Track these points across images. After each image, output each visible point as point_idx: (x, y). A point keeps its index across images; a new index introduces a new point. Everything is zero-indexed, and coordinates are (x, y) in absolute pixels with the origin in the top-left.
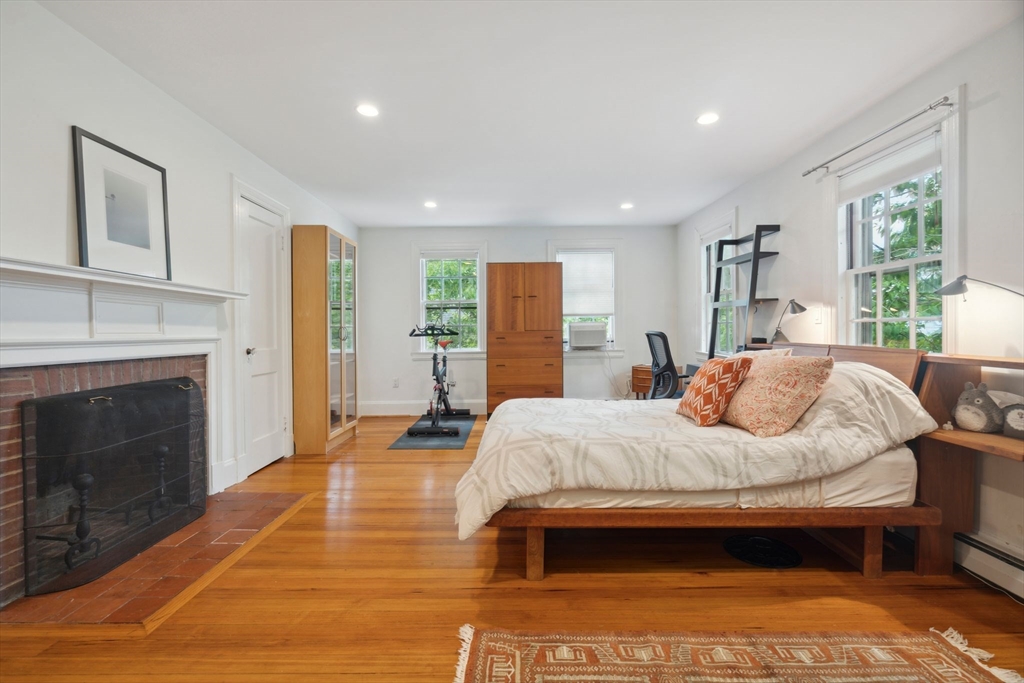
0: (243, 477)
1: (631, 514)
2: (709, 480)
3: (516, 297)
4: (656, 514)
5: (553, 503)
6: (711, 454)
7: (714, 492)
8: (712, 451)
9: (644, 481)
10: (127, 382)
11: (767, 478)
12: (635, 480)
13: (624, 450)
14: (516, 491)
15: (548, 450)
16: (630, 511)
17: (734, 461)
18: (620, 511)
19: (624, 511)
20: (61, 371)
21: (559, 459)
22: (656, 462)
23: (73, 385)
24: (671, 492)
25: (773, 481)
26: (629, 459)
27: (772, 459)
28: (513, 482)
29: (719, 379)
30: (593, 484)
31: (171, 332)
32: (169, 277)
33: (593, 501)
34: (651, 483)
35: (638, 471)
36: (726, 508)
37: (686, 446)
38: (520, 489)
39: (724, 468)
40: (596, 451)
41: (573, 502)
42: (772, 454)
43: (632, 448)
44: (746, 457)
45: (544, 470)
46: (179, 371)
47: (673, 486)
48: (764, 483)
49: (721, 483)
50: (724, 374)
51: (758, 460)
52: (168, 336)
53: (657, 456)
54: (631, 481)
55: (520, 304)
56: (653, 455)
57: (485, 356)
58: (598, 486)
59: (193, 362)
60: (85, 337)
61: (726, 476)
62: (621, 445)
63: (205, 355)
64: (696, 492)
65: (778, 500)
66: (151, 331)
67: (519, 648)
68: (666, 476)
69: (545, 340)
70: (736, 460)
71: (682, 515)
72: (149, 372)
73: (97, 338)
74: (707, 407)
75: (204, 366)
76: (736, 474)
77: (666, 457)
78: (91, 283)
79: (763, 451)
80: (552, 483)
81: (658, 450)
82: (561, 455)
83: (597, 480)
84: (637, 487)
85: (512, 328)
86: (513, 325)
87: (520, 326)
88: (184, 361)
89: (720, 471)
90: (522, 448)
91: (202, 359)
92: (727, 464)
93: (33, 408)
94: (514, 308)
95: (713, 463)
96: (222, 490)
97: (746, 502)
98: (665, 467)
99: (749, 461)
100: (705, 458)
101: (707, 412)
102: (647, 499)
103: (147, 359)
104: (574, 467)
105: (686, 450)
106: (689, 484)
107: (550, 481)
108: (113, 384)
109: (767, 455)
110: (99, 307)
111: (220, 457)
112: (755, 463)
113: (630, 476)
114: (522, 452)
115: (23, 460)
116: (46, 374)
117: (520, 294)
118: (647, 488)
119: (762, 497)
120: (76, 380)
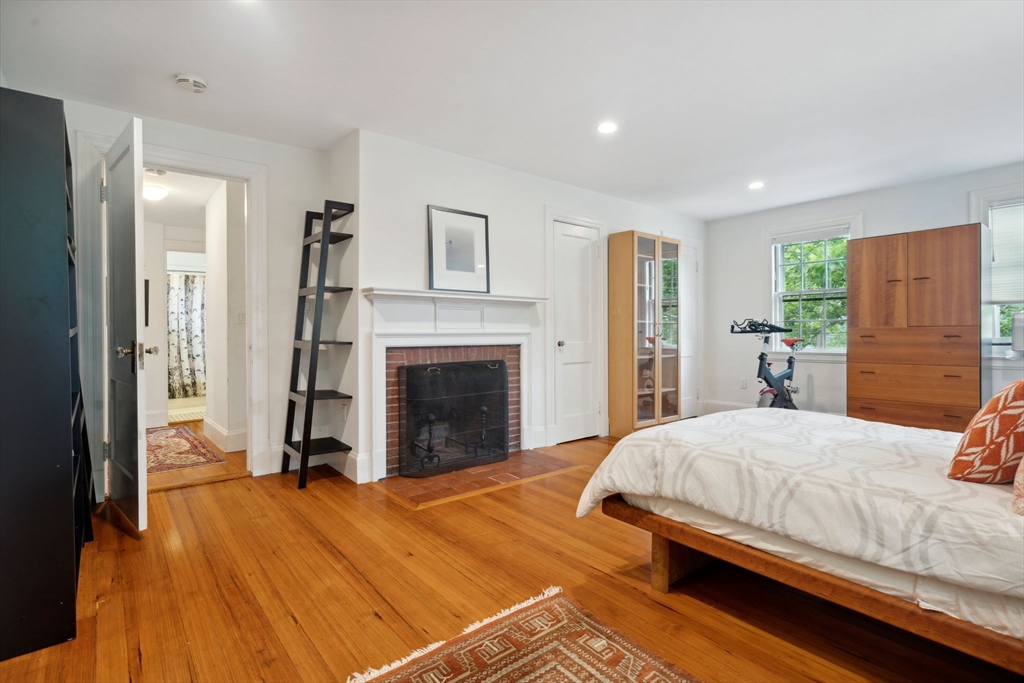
0: (552, 443)
1: (742, 552)
2: (850, 543)
3: (892, 281)
4: (775, 564)
5: (662, 511)
6: (864, 506)
7: (856, 560)
8: (871, 504)
9: (752, 514)
10: (460, 360)
11: (964, 572)
12: (741, 510)
13: (739, 472)
14: (615, 485)
15: (658, 454)
16: (742, 548)
17: (902, 527)
18: (730, 543)
19: (735, 545)
20: (420, 351)
21: (663, 464)
22: (774, 496)
23: (426, 360)
24: (787, 538)
25: (980, 583)
26: (740, 482)
27: (981, 544)
28: (615, 476)
29: (1005, 408)
30: (691, 499)
31: (489, 328)
32: (488, 291)
33: (700, 521)
34: (761, 518)
35: (747, 501)
36: (894, 597)
37: (832, 487)
38: (617, 483)
39: (880, 532)
40: (704, 466)
41: (680, 516)
42: (986, 537)
43: (750, 472)
44: (930, 528)
45: (649, 471)
46: (497, 356)
47: (790, 533)
48: (957, 578)
49: (870, 551)
50: (1015, 399)
51: (950, 539)
52: (487, 331)
53: (778, 489)
54: (735, 510)
55: (900, 291)
56: (774, 486)
57: (845, 359)
58: (697, 504)
59: (508, 350)
60: (432, 331)
61: (881, 544)
62: (738, 465)
63: (519, 345)
64: (827, 551)
65: (1005, 622)
66: (474, 327)
67: (569, 619)
68: (783, 516)
69: (946, 340)
70: (907, 526)
71: (813, 578)
72: (475, 354)
73: (439, 331)
74: (971, 450)
75: (519, 353)
76: (899, 547)
77: (792, 493)
78: (433, 298)
79: (969, 528)
80: (655, 486)
81: (785, 482)
82: (667, 461)
83: (697, 496)
84: (743, 518)
85: (886, 323)
86: (888, 319)
87: (900, 319)
88: (501, 349)
89: (872, 533)
90: (637, 446)
91: (516, 349)
92: (887, 528)
93: (405, 371)
94: (890, 297)
95: (863, 520)
96: (531, 449)
97: (928, 599)
98: (784, 505)
99: (934, 535)
100: (852, 510)
101: (971, 458)
102: (764, 540)
103: (473, 346)
104: (676, 475)
105: (829, 493)
106: (814, 538)
107: (653, 484)
108: (450, 361)
109: (974, 535)
110: (440, 312)
111: (530, 423)
112: (944, 541)
113: (737, 502)
114: (635, 450)
115: (399, 399)
116: (412, 352)
117: (900, 275)
118: (756, 524)
119: (969, 604)
120: (428, 357)
